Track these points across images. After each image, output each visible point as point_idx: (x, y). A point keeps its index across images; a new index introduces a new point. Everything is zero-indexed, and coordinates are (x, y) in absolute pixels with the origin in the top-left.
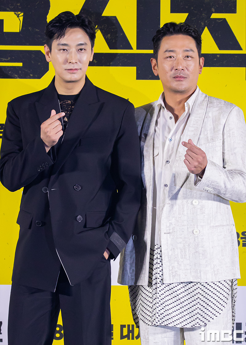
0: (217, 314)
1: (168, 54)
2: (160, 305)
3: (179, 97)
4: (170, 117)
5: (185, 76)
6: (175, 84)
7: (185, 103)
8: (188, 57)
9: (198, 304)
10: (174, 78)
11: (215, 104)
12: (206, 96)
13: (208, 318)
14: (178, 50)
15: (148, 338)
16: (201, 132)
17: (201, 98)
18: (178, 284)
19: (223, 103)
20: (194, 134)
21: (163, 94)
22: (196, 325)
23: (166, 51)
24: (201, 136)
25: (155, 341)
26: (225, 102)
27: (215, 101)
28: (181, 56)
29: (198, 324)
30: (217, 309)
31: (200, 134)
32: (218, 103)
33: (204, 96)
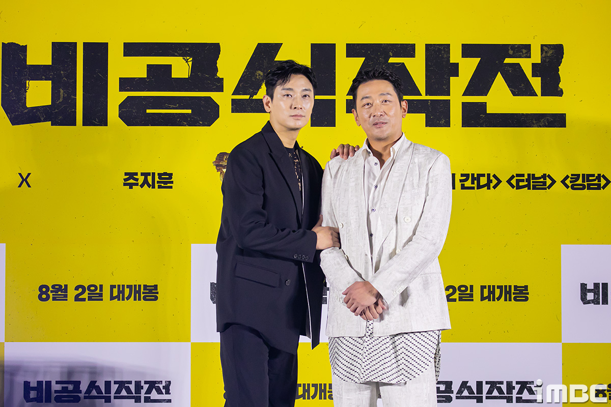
0: (423, 370)
1: (365, 101)
2: (366, 360)
3: (383, 144)
4: (376, 163)
5: (386, 122)
6: (376, 132)
7: (391, 148)
8: (386, 101)
9: (403, 359)
10: (374, 125)
11: (421, 151)
12: (411, 144)
13: (413, 373)
14: (374, 96)
15: (342, 393)
16: (406, 178)
17: (407, 145)
18: (386, 337)
19: (429, 150)
20: (399, 180)
21: (367, 140)
22: (401, 382)
23: (363, 99)
24: (406, 183)
25: (348, 398)
26: (431, 149)
27: (421, 148)
28: (378, 102)
29: (403, 380)
30: (423, 365)
31: (405, 180)
32: (424, 150)
33: (409, 143)
